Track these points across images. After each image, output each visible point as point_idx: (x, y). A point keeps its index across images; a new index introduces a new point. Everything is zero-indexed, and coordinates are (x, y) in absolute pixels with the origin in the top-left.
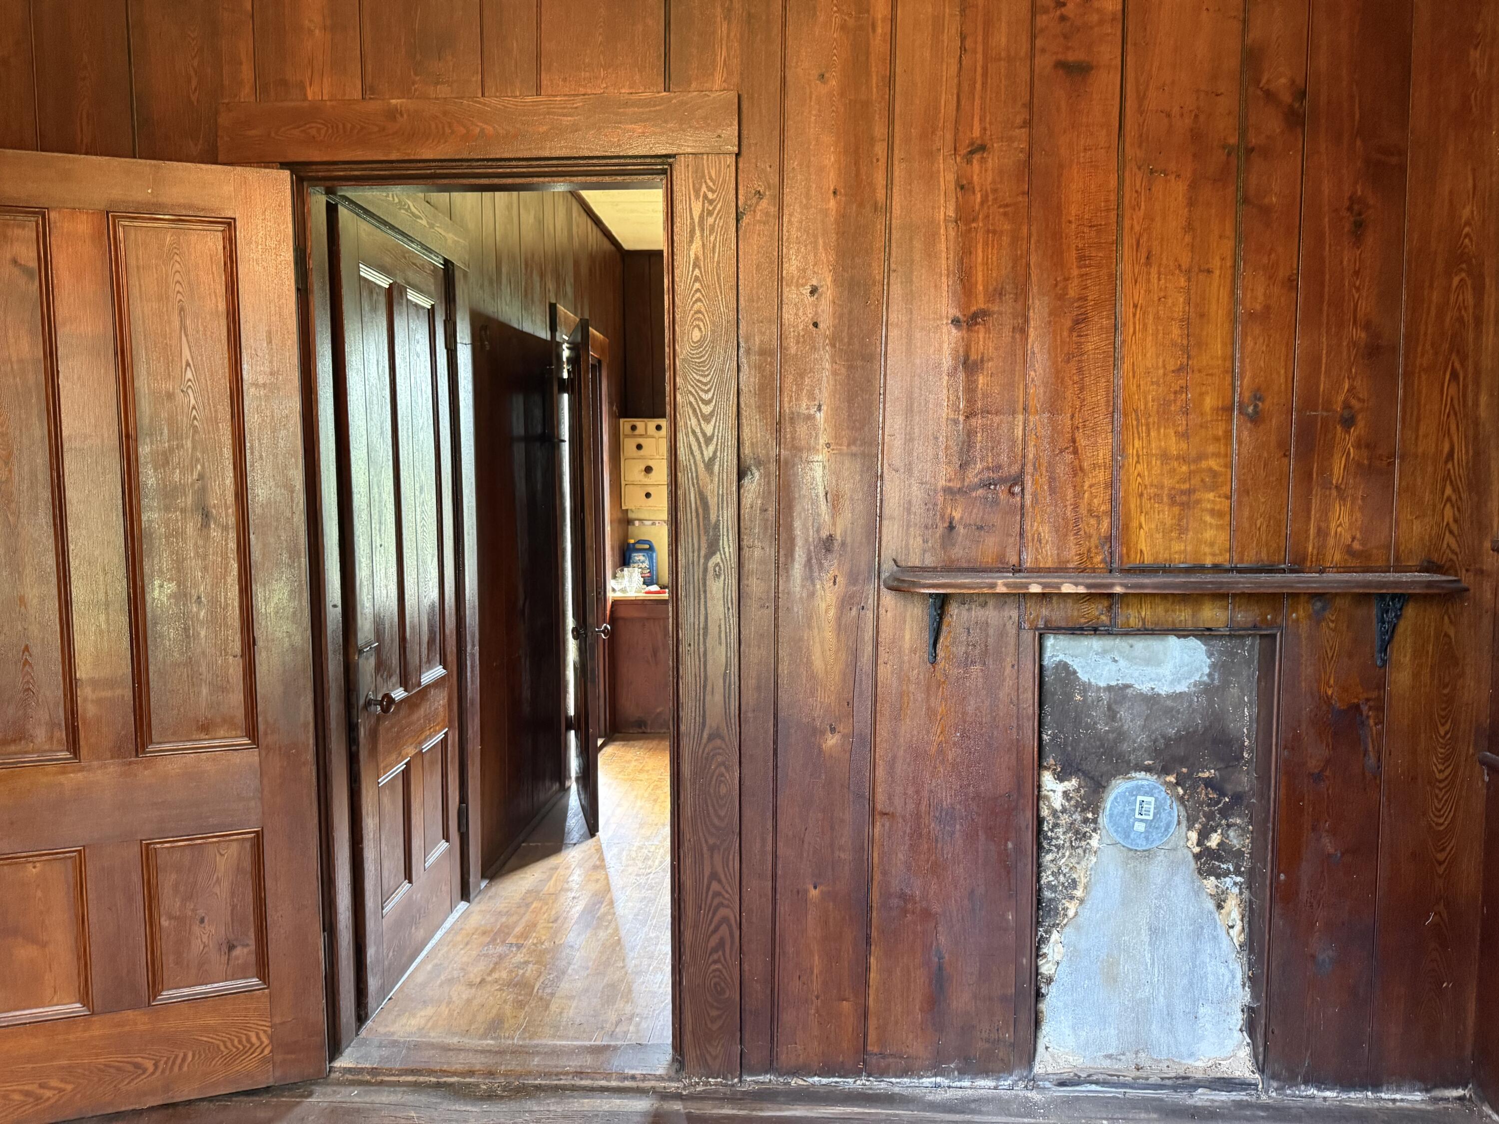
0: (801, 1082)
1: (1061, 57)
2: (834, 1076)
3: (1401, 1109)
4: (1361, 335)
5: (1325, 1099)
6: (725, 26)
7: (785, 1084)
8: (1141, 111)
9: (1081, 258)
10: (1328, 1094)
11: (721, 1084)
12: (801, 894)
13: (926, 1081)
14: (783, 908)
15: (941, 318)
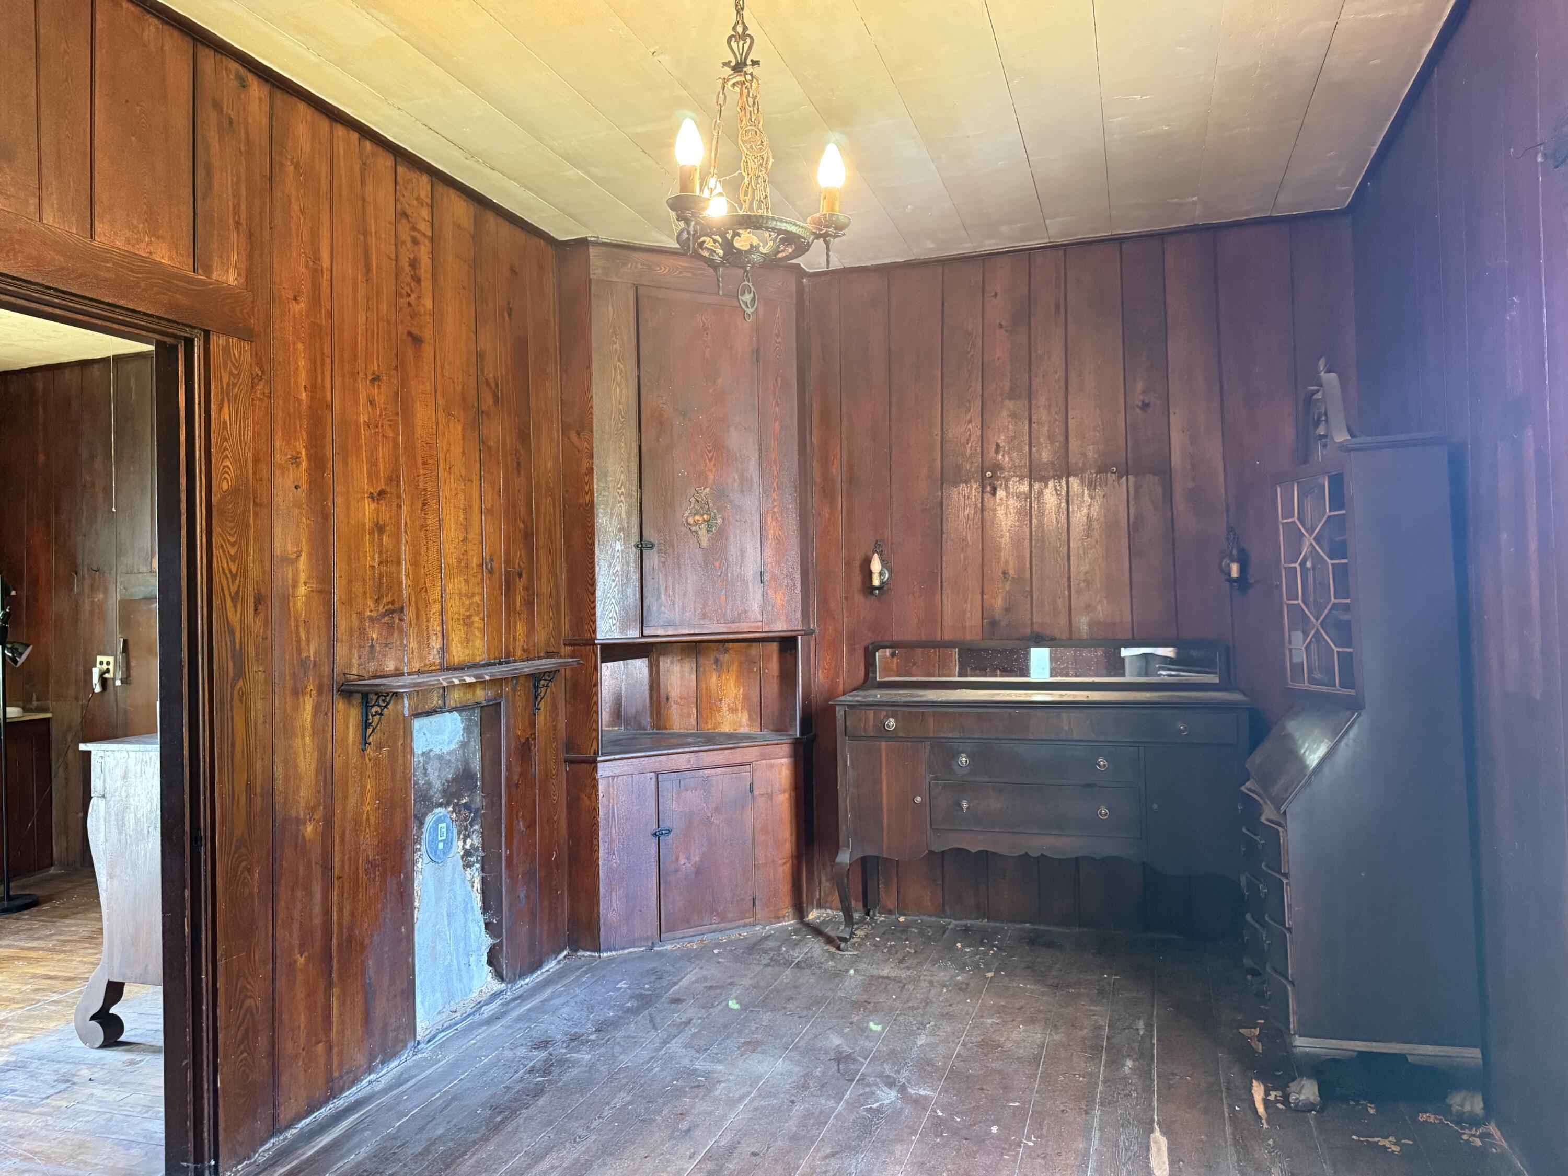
0: (294, 1131)
1: (410, 329)
2: (313, 1112)
3: (553, 972)
4: (521, 526)
5: (527, 984)
6: (235, 235)
7: (284, 1140)
8: (443, 376)
9: (424, 463)
10: (527, 981)
11: (247, 1166)
12: (292, 964)
13: (365, 1082)
14: (281, 983)
15: (364, 493)
